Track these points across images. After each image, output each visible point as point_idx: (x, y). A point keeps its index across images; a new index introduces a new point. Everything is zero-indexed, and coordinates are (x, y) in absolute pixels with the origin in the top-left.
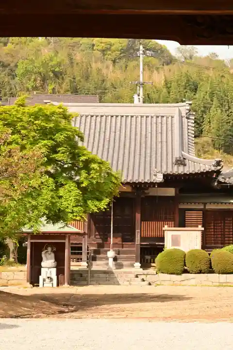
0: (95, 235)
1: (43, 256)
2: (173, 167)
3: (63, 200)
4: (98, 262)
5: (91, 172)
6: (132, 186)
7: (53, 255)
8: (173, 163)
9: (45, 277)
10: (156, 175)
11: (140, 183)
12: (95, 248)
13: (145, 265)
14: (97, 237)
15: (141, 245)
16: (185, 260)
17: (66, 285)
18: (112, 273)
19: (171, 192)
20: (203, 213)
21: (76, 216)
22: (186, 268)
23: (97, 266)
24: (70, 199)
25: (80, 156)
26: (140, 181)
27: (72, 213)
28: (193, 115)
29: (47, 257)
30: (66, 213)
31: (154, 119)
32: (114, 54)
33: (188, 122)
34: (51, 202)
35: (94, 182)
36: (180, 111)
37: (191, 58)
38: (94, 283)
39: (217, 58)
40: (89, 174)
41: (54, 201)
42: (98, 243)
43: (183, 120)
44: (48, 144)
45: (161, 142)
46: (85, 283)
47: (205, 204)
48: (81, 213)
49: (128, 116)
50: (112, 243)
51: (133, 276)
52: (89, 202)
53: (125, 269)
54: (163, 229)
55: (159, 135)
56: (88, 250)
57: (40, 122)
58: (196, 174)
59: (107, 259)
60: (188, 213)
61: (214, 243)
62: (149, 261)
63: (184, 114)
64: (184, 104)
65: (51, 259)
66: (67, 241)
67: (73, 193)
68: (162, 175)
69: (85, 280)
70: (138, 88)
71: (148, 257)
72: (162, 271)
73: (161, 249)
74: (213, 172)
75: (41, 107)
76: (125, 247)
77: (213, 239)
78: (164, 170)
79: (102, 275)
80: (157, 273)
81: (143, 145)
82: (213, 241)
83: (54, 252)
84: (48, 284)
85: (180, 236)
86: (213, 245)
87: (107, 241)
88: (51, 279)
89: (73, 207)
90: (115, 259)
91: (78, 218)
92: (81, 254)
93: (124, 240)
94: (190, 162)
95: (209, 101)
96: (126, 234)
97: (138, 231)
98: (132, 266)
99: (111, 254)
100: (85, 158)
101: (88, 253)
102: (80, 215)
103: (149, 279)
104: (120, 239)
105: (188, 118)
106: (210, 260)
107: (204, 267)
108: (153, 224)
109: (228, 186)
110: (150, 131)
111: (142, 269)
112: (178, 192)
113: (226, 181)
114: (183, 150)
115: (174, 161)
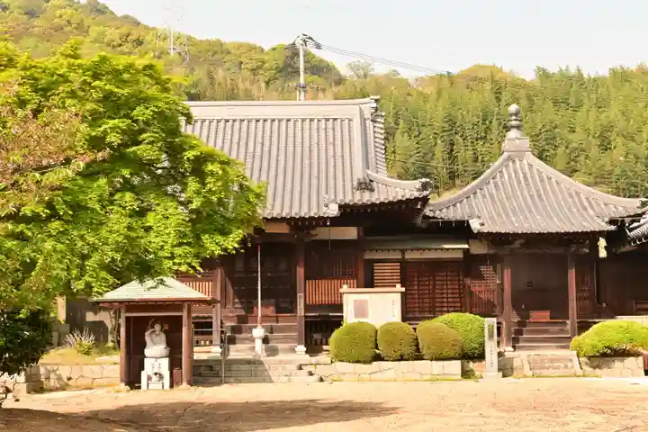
0: (234, 303)
1: (147, 339)
2: (353, 193)
3: (153, 234)
4: (238, 346)
5: (208, 180)
6: (289, 224)
7: (163, 336)
8: (353, 188)
9: (151, 373)
10: (327, 206)
11: (303, 219)
12: (233, 324)
13: (313, 348)
14: (237, 306)
15: (306, 317)
16: (376, 340)
17: (185, 385)
18: (261, 363)
19: (351, 233)
20: (401, 265)
21: (180, 264)
22: (377, 351)
23: (238, 352)
24: (168, 232)
25: (185, 150)
26: (302, 214)
27: (172, 257)
28: (382, 116)
29: (154, 339)
30: (159, 260)
31: (323, 124)
32: (267, 74)
33: (374, 127)
34: (127, 237)
35: (214, 199)
36: (361, 111)
37: (365, 76)
38: (232, 380)
39: (399, 77)
40: (204, 184)
41: (133, 234)
42: (237, 316)
43: (367, 125)
44: (121, 125)
45: (334, 156)
46: (217, 380)
47: (403, 252)
48: (188, 258)
49: (283, 119)
50: (260, 315)
51: (294, 367)
52: (205, 238)
53: (281, 357)
54: (341, 291)
55: (331, 148)
56: (221, 327)
57: (103, 83)
58: (391, 203)
59: (252, 340)
60: (377, 267)
61: (420, 312)
62: (319, 342)
63: (367, 115)
64: (367, 100)
65: (160, 343)
66: (185, 314)
67: (173, 221)
68: (337, 206)
69: (217, 375)
70: (298, 93)
71: (317, 336)
72: (340, 357)
73: (338, 322)
74: (417, 199)
75: (103, 53)
76: (282, 322)
77: (417, 305)
78: (340, 198)
79: (244, 367)
80: (332, 362)
81: (307, 162)
82: (417, 309)
83: (165, 332)
84: (155, 385)
85: (366, 301)
86: (417, 315)
87: (252, 312)
88: (161, 377)
89: (173, 246)
90: (265, 340)
91: (183, 268)
92: (211, 333)
93: (279, 310)
94: (380, 185)
95: (393, 125)
96: (282, 299)
97: (300, 296)
98: (293, 350)
99: (259, 332)
100: (194, 153)
101: (222, 332)
102: (189, 261)
103: (320, 371)
104: (272, 308)
105: (373, 121)
106: (417, 339)
107: (408, 350)
108: (324, 284)
109: (439, 222)
110: (316, 141)
111: (307, 355)
112: (362, 234)
113: (436, 215)
114: (368, 168)
115: (355, 183)
